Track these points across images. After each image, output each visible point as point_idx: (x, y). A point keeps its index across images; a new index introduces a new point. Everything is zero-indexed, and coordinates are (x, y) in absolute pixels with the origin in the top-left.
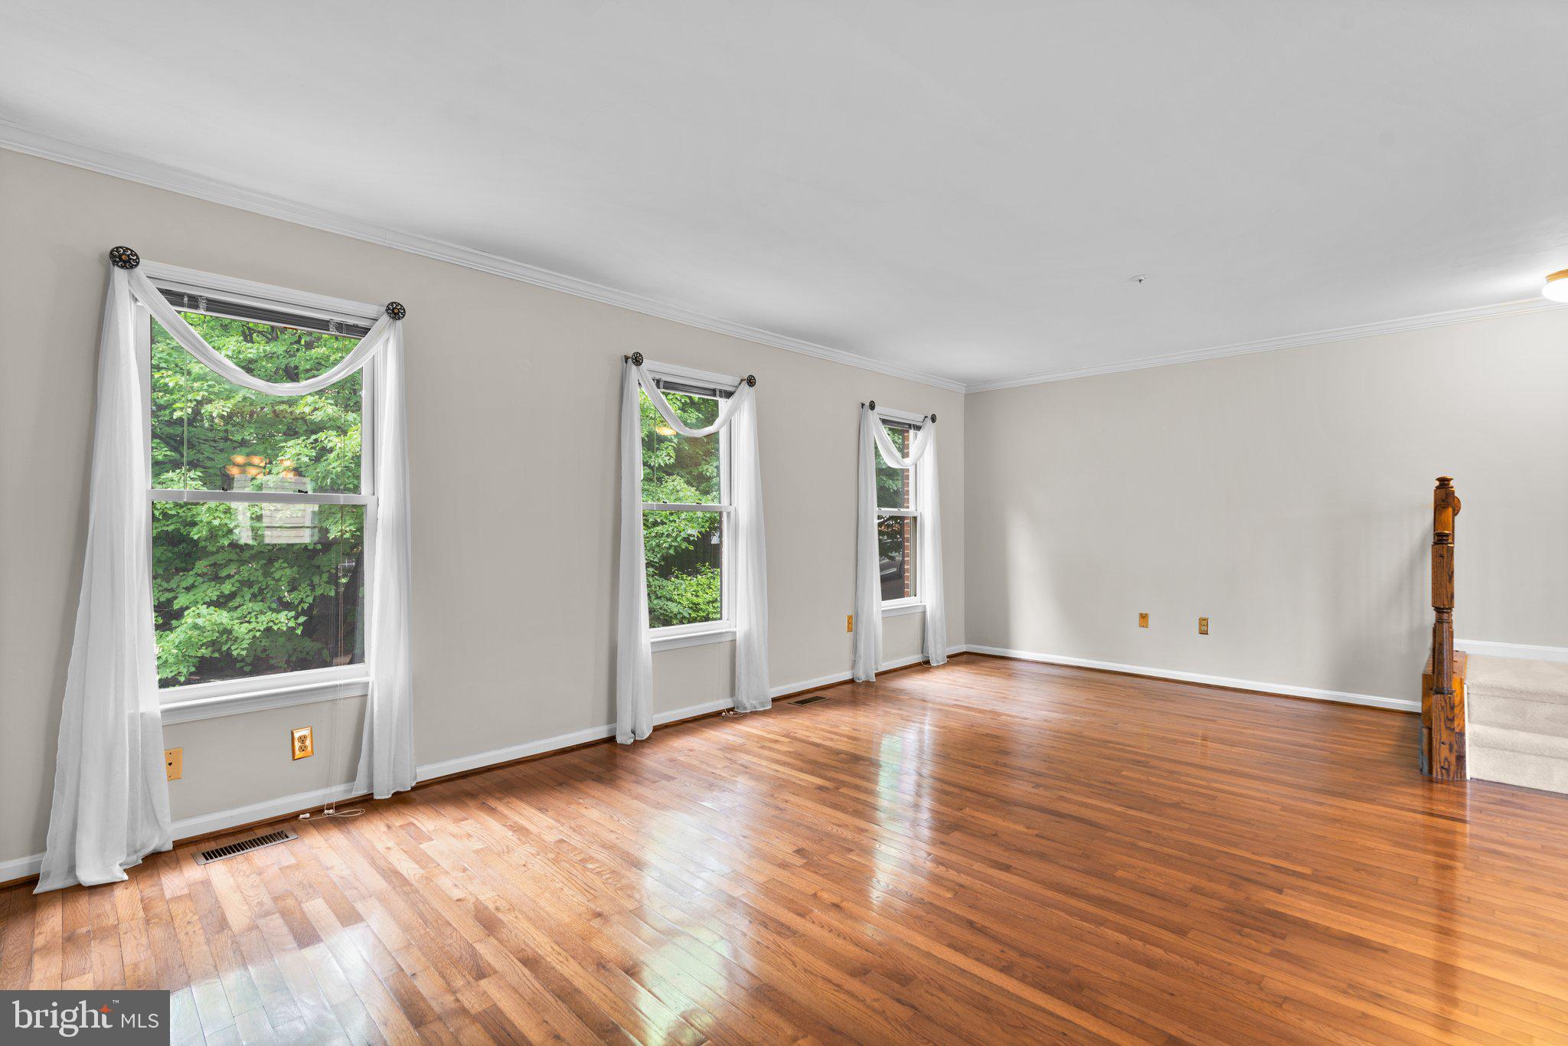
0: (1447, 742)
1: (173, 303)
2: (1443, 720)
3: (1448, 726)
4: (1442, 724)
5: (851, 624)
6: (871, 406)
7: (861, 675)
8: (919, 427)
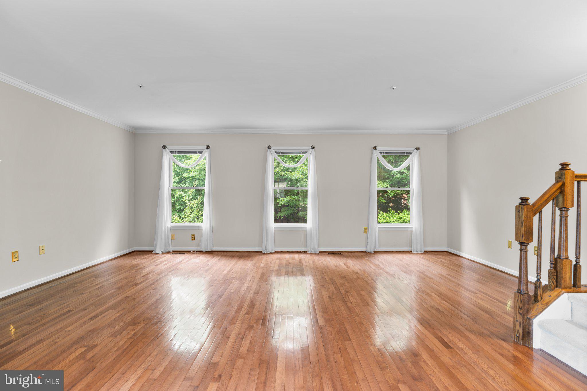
0: (519, 321)
1: (172, 153)
2: (517, 308)
3: (519, 311)
4: (517, 310)
5: (366, 231)
6: (375, 148)
7: (369, 250)
8: (411, 153)
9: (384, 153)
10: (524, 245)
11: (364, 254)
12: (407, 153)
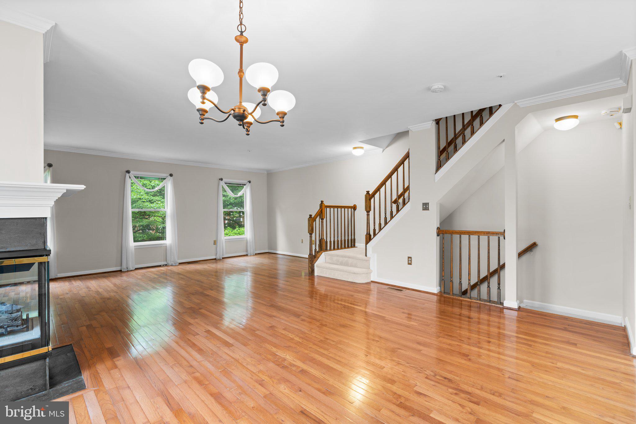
0: (310, 268)
2: (309, 263)
3: (310, 265)
5: (215, 243)
6: (221, 179)
7: (218, 257)
8: (245, 185)
9: (227, 183)
10: (311, 234)
11: (214, 261)
12: (243, 184)
